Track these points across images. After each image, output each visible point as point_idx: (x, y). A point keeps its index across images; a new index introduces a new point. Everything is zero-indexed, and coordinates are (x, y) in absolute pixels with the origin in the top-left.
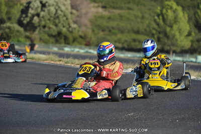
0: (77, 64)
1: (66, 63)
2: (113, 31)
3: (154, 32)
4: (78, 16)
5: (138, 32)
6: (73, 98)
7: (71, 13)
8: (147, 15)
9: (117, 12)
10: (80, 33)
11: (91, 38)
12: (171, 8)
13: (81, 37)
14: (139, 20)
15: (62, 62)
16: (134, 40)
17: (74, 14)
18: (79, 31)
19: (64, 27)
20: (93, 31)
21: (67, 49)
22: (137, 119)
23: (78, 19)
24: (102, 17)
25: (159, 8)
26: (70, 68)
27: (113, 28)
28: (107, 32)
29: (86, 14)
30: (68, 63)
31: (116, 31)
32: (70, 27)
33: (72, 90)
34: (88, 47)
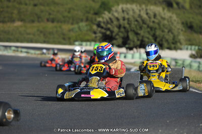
6: (92, 98)
33: (89, 89)
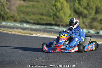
0: (10, 32)
1: (3, 31)
2: (29, 14)
3: (51, 14)
4: (10, 5)
5: (42, 14)
7: (6, 4)
8: (47, 5)
9: (31, 3)
10: (11, 15)
11: (17, 18)
12: (60, 2)
13: (11, 17)
14: (43, 8)
15: (1, 30)
16: (40, 19)
17: (8, 4)
18: (10, 14)
19: (2, 11)
20: (18, 14)
21: (4, 23)
22: (43, 62)
23: (10, 7)
24: (23, 6)
25: (54, 1)
26: (6, 33)
27: (29, 12)
28: (25, 14)
29: (14, 4)
30: (5, 31)
31: (30, 14)
32: (5, 11)
34: (15, 22)
